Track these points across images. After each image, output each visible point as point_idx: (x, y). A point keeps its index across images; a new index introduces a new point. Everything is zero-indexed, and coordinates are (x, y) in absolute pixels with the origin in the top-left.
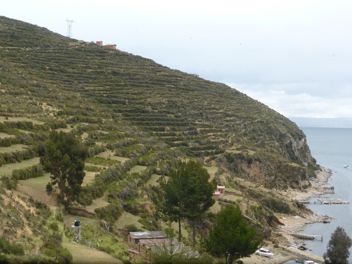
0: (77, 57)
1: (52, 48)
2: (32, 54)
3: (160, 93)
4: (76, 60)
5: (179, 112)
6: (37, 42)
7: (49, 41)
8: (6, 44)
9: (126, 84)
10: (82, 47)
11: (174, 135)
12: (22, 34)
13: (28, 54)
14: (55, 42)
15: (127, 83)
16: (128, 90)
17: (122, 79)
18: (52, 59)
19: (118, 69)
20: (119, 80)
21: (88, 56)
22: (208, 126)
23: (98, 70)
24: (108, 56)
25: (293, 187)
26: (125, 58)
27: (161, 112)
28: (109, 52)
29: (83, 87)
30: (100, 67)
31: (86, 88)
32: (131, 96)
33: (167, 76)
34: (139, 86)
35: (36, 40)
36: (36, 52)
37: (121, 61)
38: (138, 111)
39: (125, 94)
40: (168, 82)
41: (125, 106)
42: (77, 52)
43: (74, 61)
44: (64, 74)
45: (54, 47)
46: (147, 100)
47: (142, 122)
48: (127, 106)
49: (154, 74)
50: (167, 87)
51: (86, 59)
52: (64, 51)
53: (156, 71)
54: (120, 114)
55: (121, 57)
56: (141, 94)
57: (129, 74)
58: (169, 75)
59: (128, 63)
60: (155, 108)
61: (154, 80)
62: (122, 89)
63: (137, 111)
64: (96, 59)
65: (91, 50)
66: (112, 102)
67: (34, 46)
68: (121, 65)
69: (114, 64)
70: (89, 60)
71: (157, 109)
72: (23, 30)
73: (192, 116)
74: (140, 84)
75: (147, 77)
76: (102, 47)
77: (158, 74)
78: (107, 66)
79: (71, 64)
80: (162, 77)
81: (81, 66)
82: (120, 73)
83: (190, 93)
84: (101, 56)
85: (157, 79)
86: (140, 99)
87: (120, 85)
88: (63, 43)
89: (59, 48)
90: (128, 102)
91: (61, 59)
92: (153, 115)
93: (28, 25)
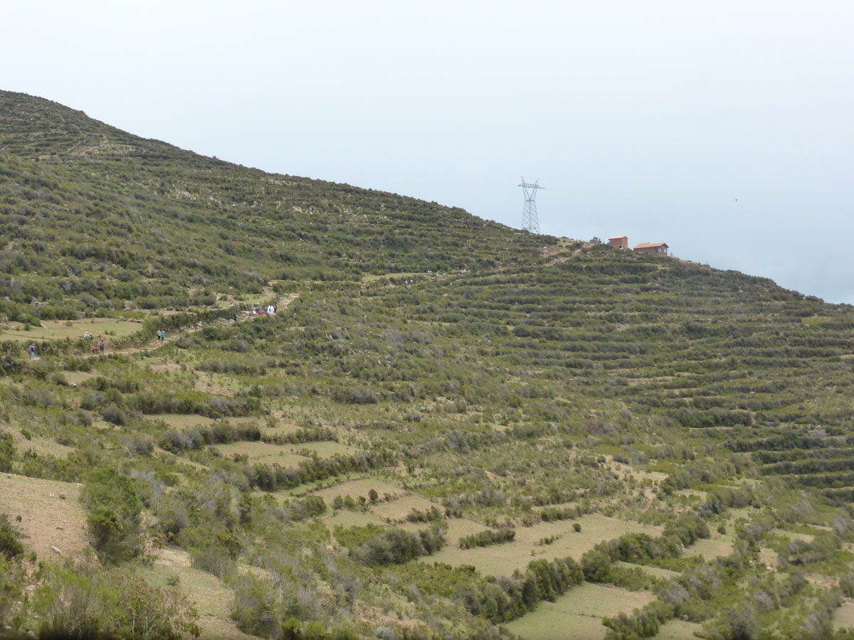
0: (574, 288)
1: (501, 269)
2: (456, 289)
3: (835, 382)
4: (578, 298)
6: (457, 253)
7: (486, 248)
8: (383, 267)
9: (733, 361)
10: (578, 259)
12: (411, 234)
13: (445, 291)
14: (502, 250)
15: (736, 357)
16: (744, 380)
17: (717, 347)
18: (512, 302)
19: (696, 316)
20: (709, 351)
21: (603, 283)
23: (644, 325)
24: (656, 278)
26: (700, 280)
28: (657, 269)
29: (624, 379)
30: (647, 316)
31: (633, 383)
32: (757, 398)
34: (771, 365)
35: (453, 247)
36: (465, 283)
37: (695, 292)
38: (792, 442)
39: (742, 393)
40: (842, 344)
41: (750, 428)
42: (568, 273)
43: (574, 302)
44: (559, 344)
45: (504, 265)
46: (804, 405)
47: (814, 475)
48: (757, 430)
49: (798, 324)
50: (846, 361)
51: (603, 293)
52: (534, 274)
53: (797, 315)
54: (748, 455)
55: (690, 279)
56: (782, 387)
57: (730, 331)
58: (838, 323)
59: (716, 296)
60: (835, 431)
61: (802, 344)
62: (727, 377)
63: (789, 442)
64: (627, 291)
65: (607, 267)
66: (712, 422)
67: (453, 266)
68: (700, 304)
69: (680, 304)
70: (610, 296)
71: (840, 433)
72: (408, 222)
74: (771, 360)
75: (782, 334)
76: (629, 252)
77: (807, 321)
78: (665, 311)
79: (567, 313)
80: (821, 332)
81: (594, 317)
82: (705, 330)
84: (637, 281)
85: (812, 338)
86: (785, 403)
87: (717, 366)
88: (525, 251)
89: (519, 268)
90: (756, 418)
91: (538, 300)
92: (835, 454)
93: (415, 205)
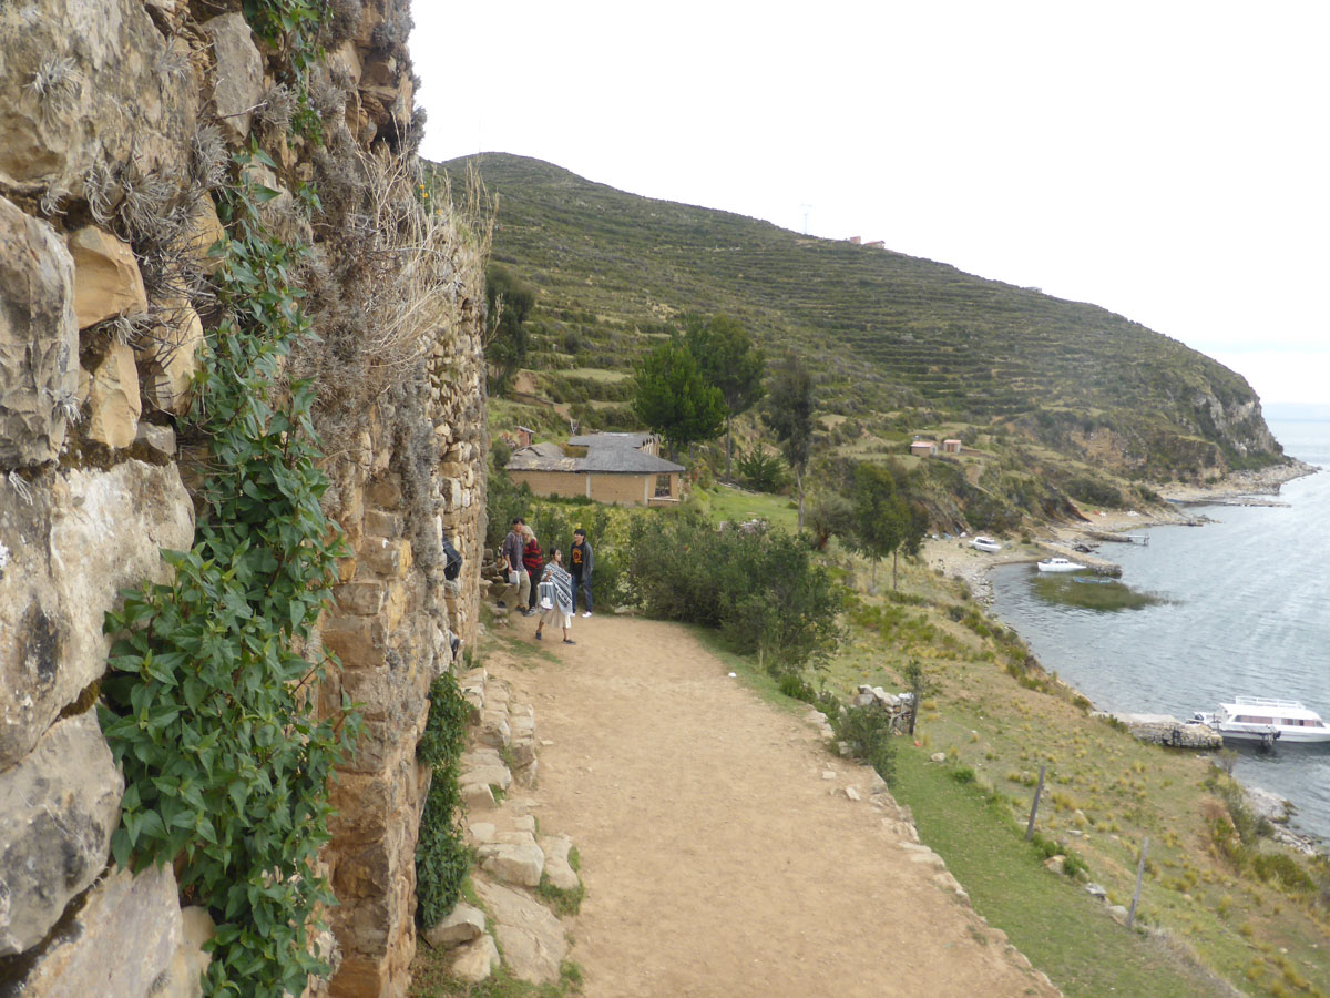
0: (802, 260)
1: (764, 248)
2: (722, 256)
3: (940, 313)
4: (800, 264)
5: (965, 342)
8: (682, 243)
9: (879, 300)
11: (944, 379)
13: (714, 256)
15: (881, 298)
16: (880, 309)
17: (875, 292)
19: (873, 277)
20: (867, 294)
21: (825, 258)
22: (1017, 366)
23: (834, 279)
25: (1183, 481)
27: (929, 343)
29: (795, 303)
30: (839, 275)
31: (801, 306)
32: (881, 318)
33: (968, 288)
34: (903, 303)
36: (732, 254)
37: (884, 266)
38: (885, 340)
39: (872, 315)
40: (965, 296)
41: (863, 332)
42: (806, 253)
43: (795, 266)
44: (768, 285)
45: (767, 247)
46: (909, 323)
47: (888, 357)
48: (866, 333)
49: (942, 285)
50: (959, 304)
51: (819, 263)
52: (782, 252)
53: (948, 281)
54: (848, 345)
56: (901, 314)
57: (890, 285)
58: (972, 286)
59: (898, 268)
60: (920, 337)
61: (936, 294)
62: (869, 307)
63: (883, 340)
64: (838, 263)
66: (839, 327)
68: (882, 271)
69: (868, 271)
70: (824, 264)
73: (991, 350)
74: (905, 300)
75: (925, 288)
76: (858, 245)
78: (854, 273)
79: (788, 271)
80: (956, 290)
82: (873, 284)
83: (1005, 314)
84: (849, 258)
85: (945, 292)
87: (867, 302)
89: (775, 248)
90: (871, 327)
92: (912, 348)
